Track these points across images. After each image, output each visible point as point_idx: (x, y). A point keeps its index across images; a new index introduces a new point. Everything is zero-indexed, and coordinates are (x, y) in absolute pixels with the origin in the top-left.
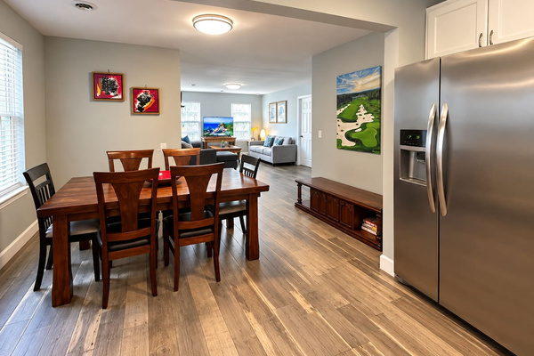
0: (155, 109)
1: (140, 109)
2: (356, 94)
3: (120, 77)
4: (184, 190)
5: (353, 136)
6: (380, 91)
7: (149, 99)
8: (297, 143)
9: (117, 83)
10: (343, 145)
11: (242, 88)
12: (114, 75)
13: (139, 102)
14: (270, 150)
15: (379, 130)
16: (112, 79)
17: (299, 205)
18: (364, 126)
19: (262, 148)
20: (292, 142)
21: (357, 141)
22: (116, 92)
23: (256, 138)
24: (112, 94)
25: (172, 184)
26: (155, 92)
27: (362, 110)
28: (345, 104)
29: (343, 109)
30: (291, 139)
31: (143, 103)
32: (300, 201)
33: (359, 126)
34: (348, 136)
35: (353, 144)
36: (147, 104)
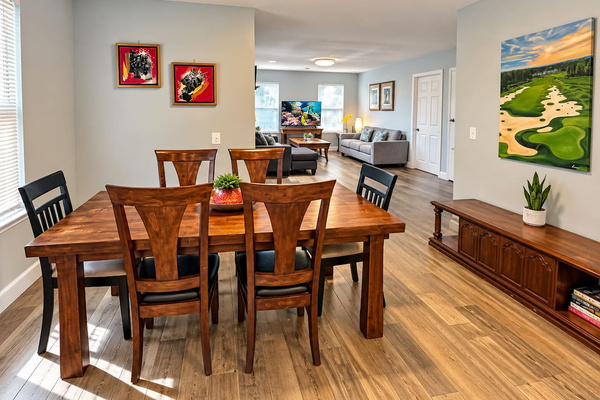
0: (208, 98)
1: (186, 97)
2: (542, 69)
3: (154, 50)
4: (264, 224)
5: (532, 139)
6: (591, 61)
7: (200, 81)
8: (410, 139)
9: (149, 60)
10: (510, 152)
11: (337, 65)
12: (146, 48)
13: (183, 86)
14: (369, 146)
15: (589, 131)
16: (143, 53)
17: (436, 242)
18: (556, 123)
19: (357, 143)
20: (401, 136)
21: (541, 148)
22: (149, 75)
23: (350, 129)
24: (143, 77)
25: (244, 211)
26: (209, 70)
27: (555, 95)
28: (517, 87)
29: (512, 95)
30: (400, 132)
31: (190, 88)
32: (439, 235)
33: (547, 123)
34: (523, 139)
35: (533, 152)
36: (197, 90)
